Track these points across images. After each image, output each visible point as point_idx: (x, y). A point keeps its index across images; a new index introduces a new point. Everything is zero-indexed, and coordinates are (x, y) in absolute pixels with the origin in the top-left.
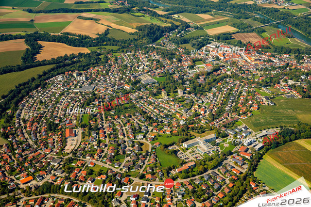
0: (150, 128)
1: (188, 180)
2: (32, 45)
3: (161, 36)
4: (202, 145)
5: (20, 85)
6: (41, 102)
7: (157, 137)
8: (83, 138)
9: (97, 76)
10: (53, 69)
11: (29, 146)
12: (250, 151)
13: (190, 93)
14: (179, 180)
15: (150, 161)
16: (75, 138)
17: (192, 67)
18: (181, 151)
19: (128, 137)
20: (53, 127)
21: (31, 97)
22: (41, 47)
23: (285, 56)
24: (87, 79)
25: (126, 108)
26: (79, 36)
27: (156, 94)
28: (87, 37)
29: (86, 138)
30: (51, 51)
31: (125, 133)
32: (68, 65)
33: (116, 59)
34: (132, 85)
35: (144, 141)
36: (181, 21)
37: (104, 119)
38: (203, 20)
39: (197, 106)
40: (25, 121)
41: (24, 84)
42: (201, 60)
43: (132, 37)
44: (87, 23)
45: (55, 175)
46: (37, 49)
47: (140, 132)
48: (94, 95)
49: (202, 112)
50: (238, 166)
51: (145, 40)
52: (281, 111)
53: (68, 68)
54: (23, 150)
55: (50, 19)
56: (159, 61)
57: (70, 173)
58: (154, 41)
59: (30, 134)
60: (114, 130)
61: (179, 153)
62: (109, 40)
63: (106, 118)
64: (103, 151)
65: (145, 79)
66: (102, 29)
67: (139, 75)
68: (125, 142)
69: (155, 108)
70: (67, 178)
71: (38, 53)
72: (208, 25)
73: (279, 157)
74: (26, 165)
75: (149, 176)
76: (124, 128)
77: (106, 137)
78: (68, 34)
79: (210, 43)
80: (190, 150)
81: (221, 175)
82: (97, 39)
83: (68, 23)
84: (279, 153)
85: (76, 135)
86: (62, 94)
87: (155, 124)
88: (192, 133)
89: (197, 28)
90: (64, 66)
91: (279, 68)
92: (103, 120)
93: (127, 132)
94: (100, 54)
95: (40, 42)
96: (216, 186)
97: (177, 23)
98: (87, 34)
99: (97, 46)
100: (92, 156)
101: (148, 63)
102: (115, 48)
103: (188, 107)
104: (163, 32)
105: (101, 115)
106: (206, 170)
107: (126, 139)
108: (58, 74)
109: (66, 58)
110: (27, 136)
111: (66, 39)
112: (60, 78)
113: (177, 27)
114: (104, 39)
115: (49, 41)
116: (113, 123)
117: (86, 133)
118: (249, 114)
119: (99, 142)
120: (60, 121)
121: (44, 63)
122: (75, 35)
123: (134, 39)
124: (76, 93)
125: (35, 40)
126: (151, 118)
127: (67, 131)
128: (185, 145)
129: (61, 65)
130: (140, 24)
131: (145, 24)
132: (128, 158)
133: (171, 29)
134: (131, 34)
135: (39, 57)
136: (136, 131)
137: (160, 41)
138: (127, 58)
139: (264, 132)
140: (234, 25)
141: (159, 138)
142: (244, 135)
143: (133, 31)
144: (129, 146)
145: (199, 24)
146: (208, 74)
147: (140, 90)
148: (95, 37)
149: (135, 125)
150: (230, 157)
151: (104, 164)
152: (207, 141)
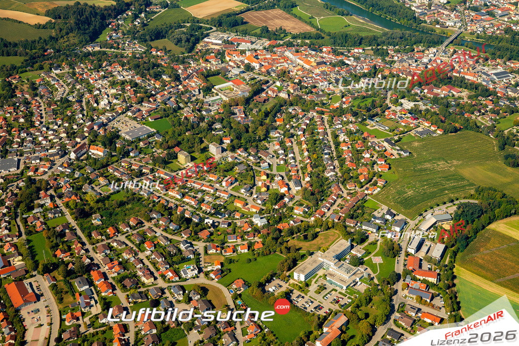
0: (200, 246)
3: (103, 26)
4: (333, 269)
7: (227, 266)
8: (61, 300)
13: (233, 149)
16: (40, 305)
17: (207, 91)
18: (296, 293)
19: (163, 277)
23: (356, 50)
25: (122, 204)
27: (168, 161)
29: (68, 299)
31: (152, 269)
33: (34, 87)
34: (105, 145)
35: (202, 280)
37: (85, 239)
39: (264, 177)
42: (217, 73)
43: (45, 34)
47: (184, 260)
49: (284, 190)
50: (425, 303)
51: (74, 38)
52: (428, 165)
56: (136, 85)
58: (93, 37)
60: (124, 265)
61: (294, 297)
63: (89, 236)
64: (126, 328)
65: (127, 127)
67: (110, 121)
68: (162, 291)
69: (183, 195)
73: (481, 267)
76: (141, 256)
77: (114, 288)
79: (207, 35)
80: (313, 287)
81: (407, 335)
85: (38, 297)
87: (204, 234)
88: (293, 242)
89: (166, 5)
92: (83, 244)
93: (154, 264)
101: (113, 91)
103: (249, 182)
104: (103, 17)
105: (73, 230)
107: (161, 283)
116: (111, 248)
117: (62, 285)
118: (380, 183)
119: (107, 305)
123: (52, 38)
126: (189, 221)
127: (12, 289)
128: (298, 276)
132: (195, 335)
134: (38, 26)
136: (174, 259)
137: (104, 37)
139: (430, 220)
141: (231, 266)
142: (398, 230)
144: (179, 301)
146: (247, 101)
147: (127, 154)
149: (163, 242)
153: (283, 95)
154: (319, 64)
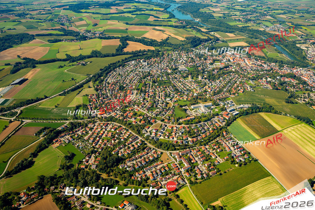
0: (176, 95)
1: (188, 126)
2: (123, 43)
3: (200, 44)
4: (202, 108)
5: (111, 64)
6: (119, 74)
7: (178, 101)
8: (136, 96)
9: (154, 64)
10: (131, 57)
11: (107, 97)
12: (230, 115)
13: (206, 79)
14: (183, 125)
15: (169, 113)
17: (212, 64)
18: (189, 110)
20: (122, 88)
21: (115, 71)
22: (127, 44)
23: (273, 64)
24: (148, 64)
25: (165, 83)
26: (151, 39)
27: (185, 77)
28: (155, 41)
29: (138, 96)
30: (133, 47)
31: (160, 96)
32: (140, 56)
33: (168, 55)
34: (173, 70)
35: (170, 102)
36: (214, 36)
38: (228, 37)
39: (207, 87)
40: (108, 83)
41: (114, 64)
42: (219, 60)
43: (181, 43)
44: (158, 32)
45: (116, 113)
46: (125, 45)
47: (169, 97)
48: (149, 73)
49: (209, 90)
50: (220, 122)
51: (189, 46)
52: (257, 95)
53: (139, 57)
54: (104, 98)
55: (137, 29)
56: (192, 58)
57: (124, 113)
58: (194, 47)
59: (109, 91)
60: (155, 94)
61: (187, 111)
62: (168, 43)
63: (152, 86)
64: (145, 104)
65: (182, 68)
66: (165, 36)
67: (178, 65)
68: (159, 101)
69: (182, 85)
70: (122, 115)
71: (125, 47)
72: (231, 40)
73: (246, 121)
74: (103, 106)
75: (166, 121)
76: (160, 94)
77: (149, 97)
78: (145, 38)
80: (195, 110)
81: (208, 126)
82: (161, 42)
83: (147, 32)
84: (247, 118)
85: (132, 94)
86: (132, 71)
87: (179, 94)
89: (223, 41)
90: (138, 56)
91: (266, 70)
92: (150, 88)
93: (162, 96)
94: (160, 51)
95: (128, 42)
96: (203, 131)
97: (211, 37)
98: (156, 39)
99: (159, 46)
100: (138, 106)
101: (185, 59)
102: (170, 48)
103: (202, 87)
104: (201, 41)
105: (150, 85)
106: (200, 122)
107: (160, 99)
108: (133, 60)
109: (140, 51)
110: (107, 91)
111: (143, 41)
112: (133, 62)
113: (211, 39)
114: (165, 43)
115: (133, 41)
116: (155, 90)
117: (139, 93)
118: (236, 95)
119: (144, 99)
120: (126, 86)
121: (127, 53)
122: (148, 39)
123: (183, 44)
124: (140, 71)
125: (125, 41)
126: (178, 90)
127: (129, 91)
128: (192, 107)
129: (136, 55)
130: (188, 36)
131: (191, 36)
132: (158, 110)
133: (206, 41)
134: (181, 41)
135: (125, 50)
136: (166, 96)
137: (198, 47)
138: (175, 55)
139: (242, 106)
140: (247, 42)
142: (229, 106)
143: (183, 39)
144: (160, 103)
145: (225, 39)
146: (221, 69)
147: (176, 74)
148: (159, 41)
149: (168, 92)
150: (216, 117)
151: (143, 111)
152: (205, 106)
153: (233, 70)
154: (253, 64)
